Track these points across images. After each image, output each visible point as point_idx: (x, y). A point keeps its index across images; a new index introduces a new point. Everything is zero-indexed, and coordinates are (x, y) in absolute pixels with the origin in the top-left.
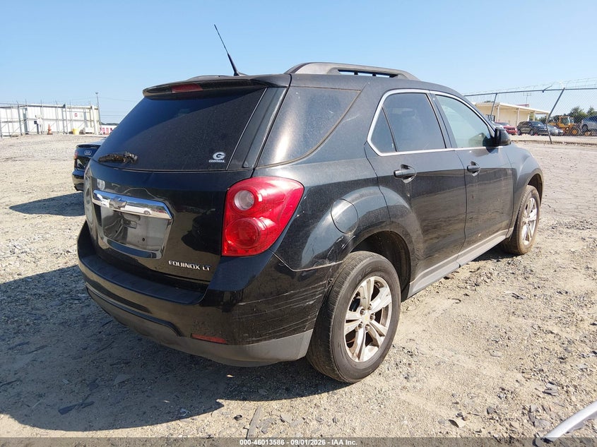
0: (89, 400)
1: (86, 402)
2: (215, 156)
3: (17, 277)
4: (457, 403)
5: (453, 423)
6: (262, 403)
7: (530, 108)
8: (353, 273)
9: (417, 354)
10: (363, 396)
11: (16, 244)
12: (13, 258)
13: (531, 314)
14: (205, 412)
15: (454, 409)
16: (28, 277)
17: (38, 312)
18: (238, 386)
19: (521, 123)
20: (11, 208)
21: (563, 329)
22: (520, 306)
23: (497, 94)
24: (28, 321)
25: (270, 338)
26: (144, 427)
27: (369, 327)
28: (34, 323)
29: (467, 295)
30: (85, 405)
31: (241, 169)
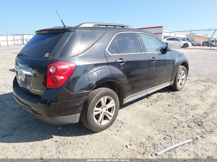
0: (12, 134)
1: (11, 134)
2: (46, 55)
3: (3, 93)
4: (131, 140)
5: (127, 146)
6: (66, 137)
7: (208, 36)
8: (97, 95)
9: (124, 123)
10: (100, 136)
11: (7, 82)
12: (4, 87)
13: (171, 112)
14: (47, 139)
15: (129, 142)
16: (7, 94)
17: (6, 105)
18: (61, 131)
19: (204, 42)
20: (10, 70)
21: (181, 117)
22: (169, 109)
23: (191, 31)
24: (2, 108)
25: (63, 116)
26: (26, 143)
27: (105, 113)
28: (3, 109)
29: (151, 104)
30: (10, 135)
31: (53, 59)
